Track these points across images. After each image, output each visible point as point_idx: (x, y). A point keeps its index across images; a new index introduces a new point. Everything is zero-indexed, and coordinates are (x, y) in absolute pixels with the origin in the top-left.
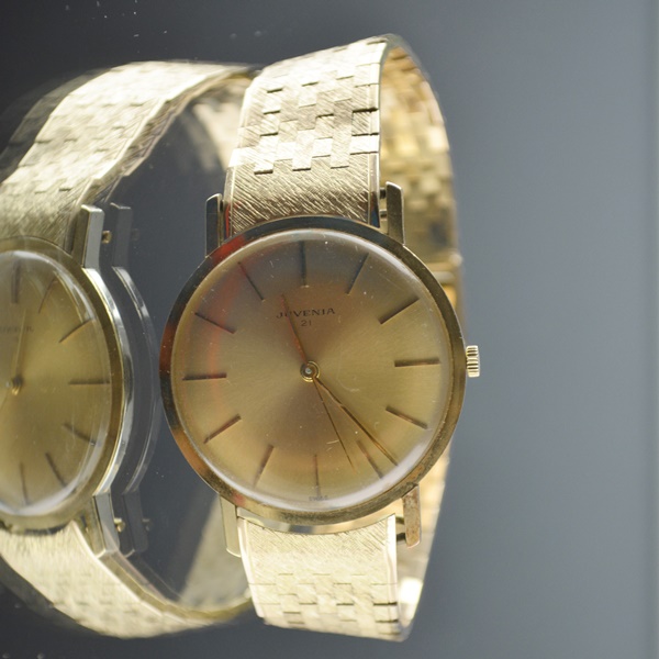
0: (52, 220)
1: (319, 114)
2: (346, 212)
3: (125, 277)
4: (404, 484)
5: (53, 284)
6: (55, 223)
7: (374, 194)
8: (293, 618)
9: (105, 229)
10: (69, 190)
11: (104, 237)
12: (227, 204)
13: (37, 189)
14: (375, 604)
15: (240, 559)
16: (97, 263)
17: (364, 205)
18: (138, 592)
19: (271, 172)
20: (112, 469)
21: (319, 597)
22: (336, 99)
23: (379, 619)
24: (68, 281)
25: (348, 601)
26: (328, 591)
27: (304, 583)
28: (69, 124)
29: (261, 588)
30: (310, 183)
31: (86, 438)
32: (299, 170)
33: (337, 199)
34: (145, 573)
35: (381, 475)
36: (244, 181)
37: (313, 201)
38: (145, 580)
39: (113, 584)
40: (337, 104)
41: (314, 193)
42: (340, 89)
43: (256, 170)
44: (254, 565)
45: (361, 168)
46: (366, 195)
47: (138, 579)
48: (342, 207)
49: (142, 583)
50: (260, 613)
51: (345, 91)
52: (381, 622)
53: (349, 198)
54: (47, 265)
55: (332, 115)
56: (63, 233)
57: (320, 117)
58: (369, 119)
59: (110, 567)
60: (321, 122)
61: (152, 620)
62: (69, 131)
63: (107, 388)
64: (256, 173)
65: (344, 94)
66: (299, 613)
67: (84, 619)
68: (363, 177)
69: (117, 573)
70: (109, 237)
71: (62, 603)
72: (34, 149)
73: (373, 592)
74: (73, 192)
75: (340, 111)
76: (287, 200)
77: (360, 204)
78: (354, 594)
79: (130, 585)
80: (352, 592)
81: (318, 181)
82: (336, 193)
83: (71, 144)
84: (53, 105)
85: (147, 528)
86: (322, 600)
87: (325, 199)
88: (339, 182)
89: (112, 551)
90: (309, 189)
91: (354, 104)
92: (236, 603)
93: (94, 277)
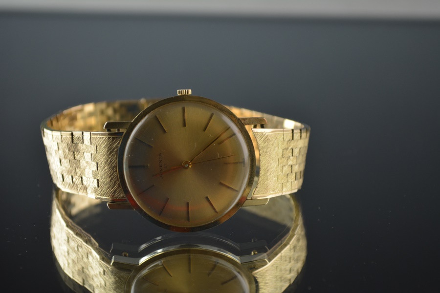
0: (117, 279)
1: (73, 158)
2: (116, 147)
3: (143, 246)
4: (238, 124)
5: (146, 278)
6: (119, 278)
7: (109, 134)
8: (298, 176)
9: (122, 255)
10: (104, 271)
11: (125, 256)
12: (112, 200)
13: (104, 285)
14: (293, 139)
15: (270, 198)
16: (137, 259)
17: (113, 139)
18: (285, 245)
19: (98, 180)
20: (230, 255)
21: (289, 164)
22: (67, 151)
23: (299, 138)
24: (145, 272)
25: (291, 151)
26: (286, 160)
27: (282, 170)
28: (76, 270)
29: (284, 190)
30: (103, 163)
31: (215, 266)
32: (97, 168)
33: (110, 150)
34: (276, 242)
35: (234, 134)
36: (102, 192)
37: (111, 161)
38: (280, 242)
39: (281, 256)
40: (69, 150)
41: (108, 161)
42: (63, 149)
43: (97, 187)
44: (273, 192)
45: (97, 140)
46: (109, 138)
47: (279, 245)
48: (114, 149)
49: (281, 244)
50: (296, 191)
51: (64, 147)
52: (301, 137)
53: (110, 145)
54: (137, 281)
55: (74, 153)
56: (123, 274)
57: (75, 158)
58: (76, 136)
59: (274, 257)
60: (77, 157)
61: (298, 240)
62: (79, 270)
63: (192, 256)
64: (98, 187)
65: (65, 147)
66: (296, 173)
67: (298, 270)
68: (101, 139)
69: (277, 254)
70: (125, 253)
71: (290, 280)
72: (86, 286)
73: (287, 140)
74: (105, 269)
75: (72, 149)
76: (110, 173)
77: (113, 140)
78: (288, 149)
79: (282, 249)
80: (287, 149)
81: (102, 159)
82: (108, 151)
83: (85, 270)
84: (68, 278)
85: (256, 240)
86: (290, 163)
87: (110, 156)
88: (103, 150)
89: (266, 256)
90: (106, 163)
91: (69, 143)
92: (292, 202)
93: (143, 260)
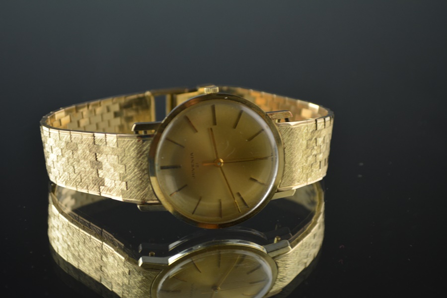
0: (144, 278)
1: (95, 160)
2: (147, 150)
3: (172, 246)
4: (266, 119)
5: (177, 277)
6: (146, 277)
7: (138, 137)
8: (323, 163)
9: (148, 255)
10: (129, 271)
11: (152, 255)
12: (142, 202)
13: (127, 284)
14: (316, 129)
15: (297, 189)
16: (165, 258)
17: (144, 141)
18: (307, 233)
19: (126, 183)
21: (313, 154)
22: (88, 152)
23: (324, 127)
24: (172, 272)
25: (315, 141)
26: (310, 151)
27: (306, 161)
28: (93, 268)
29: (309, 179)
30: (132, 165)
32: (126, 170)
33: (140, 153)
34: (299, 229)
35: (263, 130)
36: (131, 195)
37: (141, 164)
38: (302, 229)
39: (302, 243)
40: (90, 151)
41: (137, 163)
42: (83, 150)
43: (125, 189)
44: (299, 183)
45: (125, 143)
46: (139, 141)
47: (301, 232)
48: (145, 151)
49: (303, 231)
50: (321, 179)
51: (84, 147)
52: (325, 125)
53: (140, 148)
54: (167, 279)
55: (96, 154)
56: (152, 274)
57: (96, 159)
58: (98, 138)
59: (295, 244)
60: (99, 159)
61: (319, 227)
62: (97, 269)
64: (127, 189)
65: (86, 148)
66: (320, 162)
67: (314, 254)
68: (129, 142)
69: (298, 241)
70: (152, 253)
71: (306, 263)
72: (103, 283)
73: (311, 131)
74: (131, 269)
75: (94, 150)
76: (141, 176)
77: (143, 142)
78: (312, 139)
79: (303, 237)
80: (310, 140)
81: (131, 163)
82: (138, 154)
83: (103, 268)
85: (280, 226)
86: (315, 152)
87: (140, 159)
88: (132, 153)
89: (288, 242)
90: (135, 166)
91: (91, 144)
92: (316, 188)
93: (172, 260)
